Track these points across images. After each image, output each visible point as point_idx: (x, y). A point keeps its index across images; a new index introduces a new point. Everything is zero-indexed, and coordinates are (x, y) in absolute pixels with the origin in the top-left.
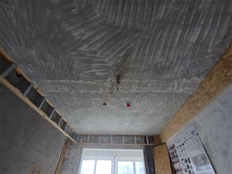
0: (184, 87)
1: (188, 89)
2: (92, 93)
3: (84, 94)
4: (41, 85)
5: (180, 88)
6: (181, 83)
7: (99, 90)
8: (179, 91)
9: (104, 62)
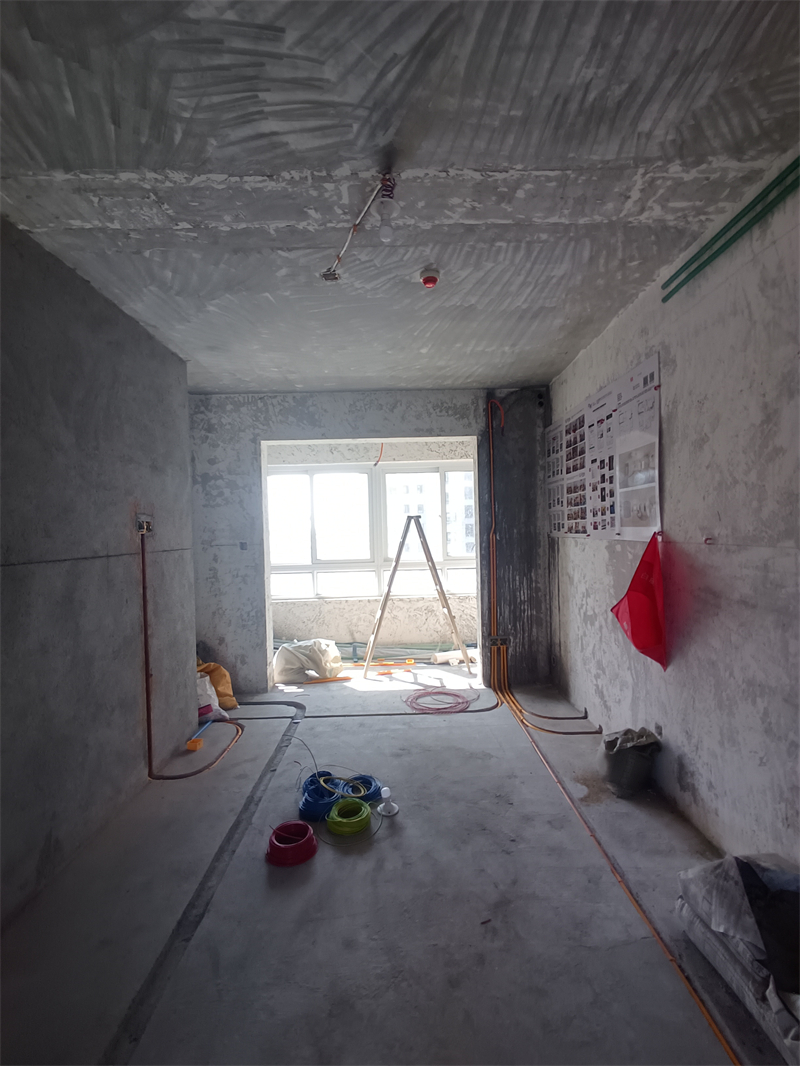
0: (668, 200)
1: (682, 209)
2: (272, 232)
3: (233, 233)
4: (28, 197)
5: (650, 203)
6: (659, 182)
7: (304, 216)
8: (646, 214)
9: (317, 83)
